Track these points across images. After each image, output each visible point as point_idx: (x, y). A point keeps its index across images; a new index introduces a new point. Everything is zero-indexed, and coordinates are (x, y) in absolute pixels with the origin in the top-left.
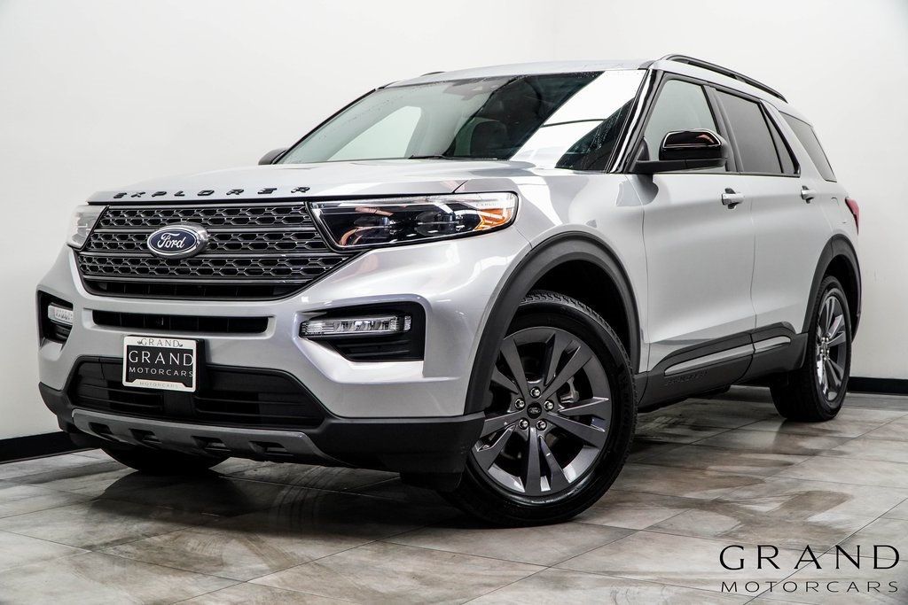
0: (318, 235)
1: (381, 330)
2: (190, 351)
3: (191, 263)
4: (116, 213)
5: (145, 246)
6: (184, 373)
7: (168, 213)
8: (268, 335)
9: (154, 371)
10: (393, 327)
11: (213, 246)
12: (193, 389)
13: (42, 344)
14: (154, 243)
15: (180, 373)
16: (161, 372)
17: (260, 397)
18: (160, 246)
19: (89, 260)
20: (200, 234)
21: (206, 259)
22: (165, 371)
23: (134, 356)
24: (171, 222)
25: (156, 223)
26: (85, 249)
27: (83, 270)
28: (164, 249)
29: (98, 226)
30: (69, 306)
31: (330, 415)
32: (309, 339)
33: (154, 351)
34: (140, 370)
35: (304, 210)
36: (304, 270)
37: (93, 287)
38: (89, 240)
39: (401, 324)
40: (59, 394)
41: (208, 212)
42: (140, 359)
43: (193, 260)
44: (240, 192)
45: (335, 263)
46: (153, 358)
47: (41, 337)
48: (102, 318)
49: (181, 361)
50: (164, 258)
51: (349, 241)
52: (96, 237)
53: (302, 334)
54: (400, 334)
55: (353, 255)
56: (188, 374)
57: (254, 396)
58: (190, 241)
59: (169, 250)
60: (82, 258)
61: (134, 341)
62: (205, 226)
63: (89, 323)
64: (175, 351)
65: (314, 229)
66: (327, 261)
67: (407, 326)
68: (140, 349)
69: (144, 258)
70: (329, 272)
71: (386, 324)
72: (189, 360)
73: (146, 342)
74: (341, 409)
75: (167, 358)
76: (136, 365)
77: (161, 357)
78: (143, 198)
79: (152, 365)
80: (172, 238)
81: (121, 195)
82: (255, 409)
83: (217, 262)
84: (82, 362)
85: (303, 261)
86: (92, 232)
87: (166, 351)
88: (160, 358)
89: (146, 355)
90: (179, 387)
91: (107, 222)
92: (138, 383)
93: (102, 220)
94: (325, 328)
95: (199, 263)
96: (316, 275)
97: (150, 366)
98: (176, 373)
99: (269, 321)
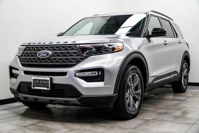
0: (78, 53)
1: (94, 75)
2: (49, 80)
3: (48, 59)
4: (29, 48)
5: (36, 56)
6: (47, 85)
7: (41, 48)
8: (67, 76)
9: (39, 85)
10: (97, 74)
11: (53, 55)
12: (49, 89)
13: (10, 79)
14: (39, 55)
19: (22, 59)
20: (50, 53)
21: (52, 59)
22: (42, 85)
23: (34, 82)
24: (42, 50)
25: (39, 50)
26: (21, 56)
27: (21, 61)
28: (41, 56)
29: (24, 51)
30: (18, 70)
31: (82, 95)
32: (77, 77)
33: (39, 80)
34: (36, 85)
35: (75, 47)
36: (75, 61)
37: (23, 65)
38: (22, 54)
39: (98, 73)
40: (15, 90)
41: (52, 47)
43: (49, 59)
44: (59, 43)
45: (83, 59)
46: (39, 82)
47: (10, 77)
48: (26, 73)
49: (46, 83)
50: (41, 58)
51: (86, 54)
52: (24, 53)
53: (75, 76)
54: (98, 75)
55: (87, 57)
57: (64, 90)
58: (48, 54)
59: (43, 56)
60: (20, 58)
61: (35, 78)
62: (51, 51)
63: (23, 74)
64: (45, 80)
65: (77, 51)
66: (81, 59)
67: (100, 74)
68: (36, 80)
69: (36, 58)
70: (81, 61)
71: (95, 73)
72: (48, 82)
73: (37, 78)
74: (85, 93)
75: (43, 82)
76: (34, 84)
77: (41, 82)
78: (35, 44)
80: (43, 54)
81: (30, 44)
82: (64, 94)
83: (54, 59)
84: (21, 83)
85: (75, 59)
86: (23, 52)
87: (42, 80)
89: (37, 81)
90: (46, 89)
91: (26, 50)
92: (36, 88)
93: (25, 49)
94: (81, 74)
95: (50, 59)
96: (78, 62)
97: (39, 84)
98: (45, 85)
99: (68, 73)
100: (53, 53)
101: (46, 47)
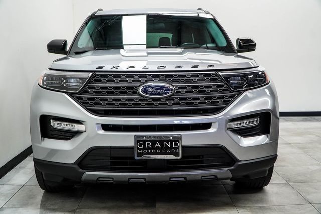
0: (225, 86)
2: (177, 141)
3: (168, 100)
4: (104, 76)
5: (137, 93)
6: (173, 151)
8: (211, 130)
9: (154, 151)
11: (178, 92)
13: (42, 141)
14: (145, 91)
15: (170, 151)
16: (159, 151)
17: (205, 157)
18: (149, 93)
19: (91, 99)
21: (176, 98)
22: (161, 151)
23: (141, 145)
24: (148, 81)
26: (82, 94)
27: (83, 104)
29: (90, 82)
31: (239, 161)
32: (230, 130)
33: (154, 142)
34: (145, 151)
35: (216, 75)
36: (224, 101)
37: (94, 112)
38: (84, 89)
42: (145, 146)
44: (181, 67)
46: (153, 145)
47: (41, 137)
49: (171, 145)
52: (92, 88)
53: (227, 129)
56: (175, 151)
58: (167, 90)
59: (156, 94)
60: (80, 98)
63: (101, 131)
65: (223, 83)
66: (231, 97)
68: (145, 141)
69: (137, 98)
70: (232, 101)
74: (242, 157)
75: (162, 144)
76: (140, 149)
78: (120, 69)
80: (156, 89)
81: (101, 68)
82: (202, 162)
83: (182, 99)
84: (94, 149)
85: (223, 97)
86: (86, 85)
87: (161, 142)
88: (158, 145)
89: (149, 144)
90: (171, 157)
91: (98, 81)
92: (144, 157)
93: (94, 80)
94: (234, 125)
95: (172, 99)
96: (228, 103)
97: (152, 149)
98: (168, 151)
99: (212, 124)
100: (176, 86)
101: (154, 76)
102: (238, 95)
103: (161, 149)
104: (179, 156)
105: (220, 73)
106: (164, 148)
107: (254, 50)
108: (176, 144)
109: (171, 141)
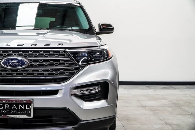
0: (71, 61)
2: (30, 104)
6: (26, 112)
7: (5, 52)
8: (58, 96)
9: (11, 112)
11: (32, 65)
14: (5, 63)
15: (24, 112)
16: (15, 112)
17: (53, 117)
18: (8, 65)
21: (30, 70)
24: (9, 55)
28: (10, 66)
31: (82, 121)
32: (74, 96)
35: (64, 52)
36: (69, 73)
42: (4, 107)
43: (24, 70)
44: (36, 45)
45: (78, 70)
46: (11, 107)
49: (25, 107)
53: (71, 95)
54: (98, 92)
56: (28, 112)
57: (51, 117)
58: (23, 63)
59: (13, 66)
62: (25, 57)
64: (22, 104)
65: (69, 58)
66: (75, 69)
67: (100, 89)
68: (4, 104)
70: (77, 73)
75: (17, 106)
76: (1, 110)
79: (10, 109)
82: (51, 121)
85: (68, 70)
88: (14, 106)
89: (7, 106)
90: (25, 117)
94: (78, 92)
95: (27, 71)
96: (73, 74)
98: (23, 111)
99: (59, 91)
100: (30, 60)
101: (14, 52)
102: (82, 68)
103: (17, 110)
104: (31, 116)
105: (68, 50)
106: (19, 110)
107: (112, 33)
108: (28, 107)
109: (25, 104)
